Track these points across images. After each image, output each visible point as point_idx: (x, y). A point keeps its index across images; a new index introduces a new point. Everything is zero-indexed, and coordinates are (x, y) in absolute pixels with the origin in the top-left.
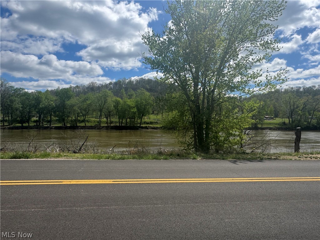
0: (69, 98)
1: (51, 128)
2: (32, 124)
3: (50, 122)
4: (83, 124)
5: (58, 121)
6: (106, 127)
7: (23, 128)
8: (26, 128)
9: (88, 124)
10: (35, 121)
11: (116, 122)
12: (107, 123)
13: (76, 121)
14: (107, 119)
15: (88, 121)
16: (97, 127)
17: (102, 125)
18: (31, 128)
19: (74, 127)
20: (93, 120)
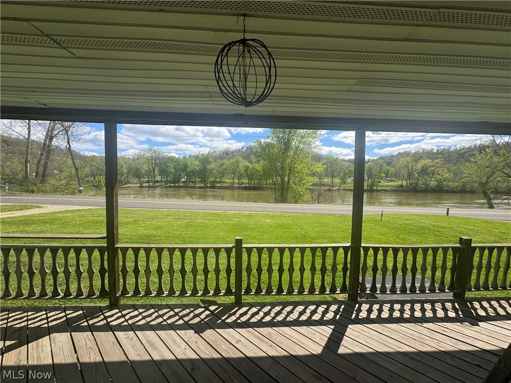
0: (209, 163)
1: (196, 188)
2: (181, 184)
3: (194, 182)
4: (219, 185)
5: (201, 182)
6: (238, 187)
7: (175, 187)
8: (177, 187)
9: (224, 185)
10: (183, 182)
11: (246, 183)
12: (239, 184)
13: (215, 182)
14: (239, 181)
15: (224, 182)
16: (231, 188)
17: (235, 186)
18: (181, 187)
19: (213, 187)
20: (227, 181)
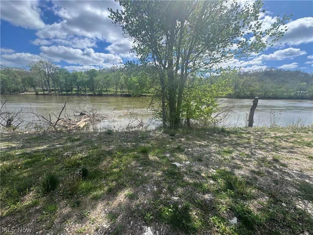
0: (95, 75)
1: (86, 95)
2: (74, 93)
3: (85, 91)
4: (106, 93)
5: (90, 91)
6: (120, 95)
7: (68, 95)
9: (109, 93)
10: (76, 91)
11: (126, 92)
12: (121, 93)
13: (101, 91)
14: (121, 90)
16: (115, 95)
17: (118, 94)
19: (100, 95)
20: (112, 90)
